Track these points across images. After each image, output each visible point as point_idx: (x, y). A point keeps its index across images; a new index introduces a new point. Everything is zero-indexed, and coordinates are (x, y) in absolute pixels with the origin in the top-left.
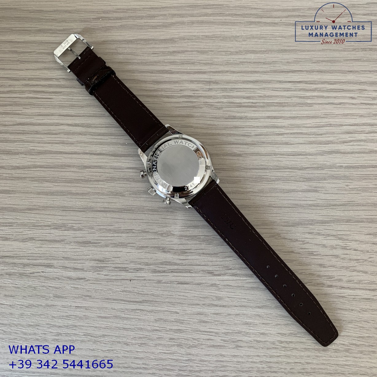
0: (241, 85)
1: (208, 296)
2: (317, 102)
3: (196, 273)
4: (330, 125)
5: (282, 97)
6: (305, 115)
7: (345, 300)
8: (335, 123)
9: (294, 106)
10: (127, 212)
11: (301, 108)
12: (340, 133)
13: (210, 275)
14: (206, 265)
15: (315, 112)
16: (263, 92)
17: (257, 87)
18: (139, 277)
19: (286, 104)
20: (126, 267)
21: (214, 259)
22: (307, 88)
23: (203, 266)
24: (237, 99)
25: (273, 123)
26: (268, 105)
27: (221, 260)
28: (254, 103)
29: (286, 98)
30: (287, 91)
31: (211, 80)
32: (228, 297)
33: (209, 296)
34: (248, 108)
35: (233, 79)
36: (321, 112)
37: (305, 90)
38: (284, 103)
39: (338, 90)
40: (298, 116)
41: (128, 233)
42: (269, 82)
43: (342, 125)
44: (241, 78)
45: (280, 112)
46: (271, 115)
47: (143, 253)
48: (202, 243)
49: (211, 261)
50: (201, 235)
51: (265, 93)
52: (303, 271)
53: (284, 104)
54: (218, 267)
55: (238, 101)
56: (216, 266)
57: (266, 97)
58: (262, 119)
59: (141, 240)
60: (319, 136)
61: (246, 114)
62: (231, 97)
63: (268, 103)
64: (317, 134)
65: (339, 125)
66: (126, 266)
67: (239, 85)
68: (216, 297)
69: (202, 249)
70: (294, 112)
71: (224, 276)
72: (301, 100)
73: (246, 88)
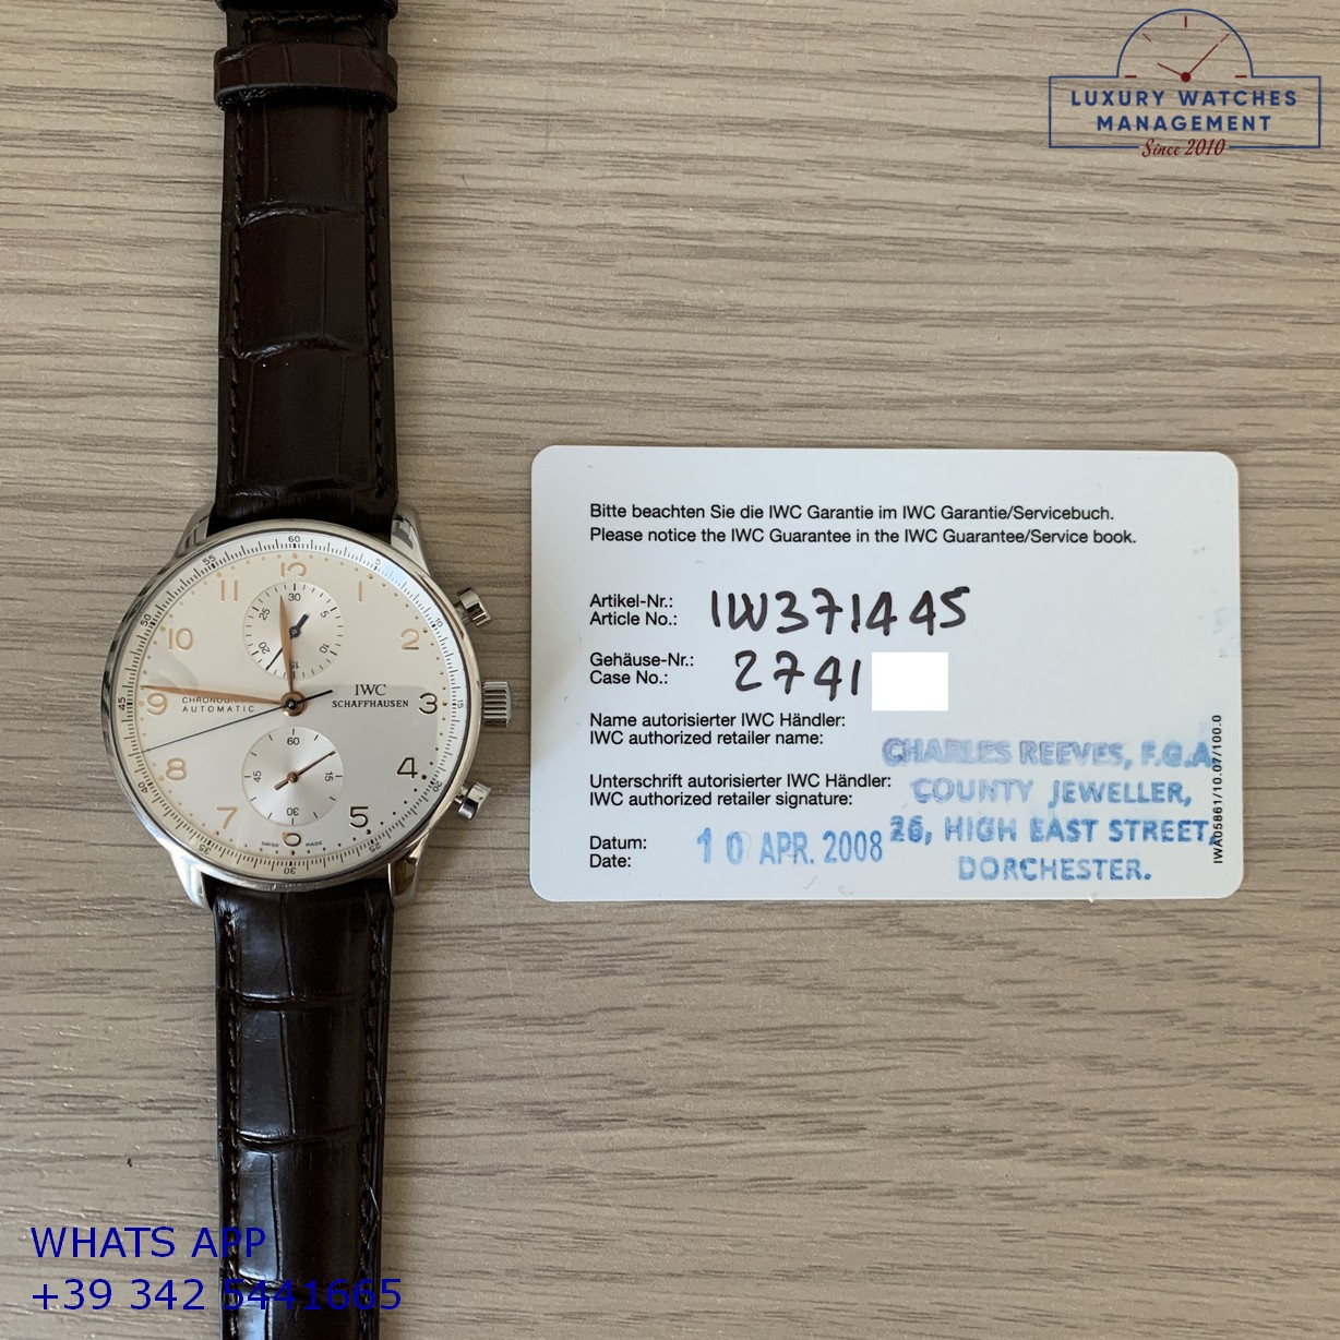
0: (710, 138)
1: (534, 1231)
2: (1091, 243)
3: (474, 1117)
4: (1154, 358)
5: (918, 208)
6: (1031, 309)
7: (1206, 1227)
8: (1175, 351)
9: (974, 258)
10: (104, 806)
11: (1010, 268)
12: (1199, 401)
13: (544, 1124)
14: (523, 1077)
15: (1079, 291)
16: (821, 183)
17: (794, 154)
18: (174, 1142)
19: (939, 248)
20: (103, 1091)
21: (567, 1045)
22: (1044, 168)
23: (510, 1084)
24: (691, 214)
25: (873, 347)
26: (846, 250)
27: (603, 1046)
28: (776, 238)
29: (940, 218)
30: (946, 179)
31: (551, 108)
32: (636, 1232)
33: (540, 1231)
34: (748, 263)
35: (671, 108)
36: (1108, 291)
37: (1030, 180)
38: (929, 241)
39: (1197, 185)
40: (994, 309)
41: (109, 915)
42: (856, 132)
43: (1209, 363)
44: (708, 102)
45: (908, 290)
46: (861, 303)
47: (191, 1023)
48: (505, 963)
49: (549, 1056)
50: (500, 920)
51: (835, 185)
52: (1006, 1092)
53: (926, 248)
54: (584, 1081)
55: (692, 221)
56: (574, 1082)
57: (836, 206)
58: (817, 325)
59: (180, 954)
60: (1099, 417)
61: (734, 296)
62: (656, 201)
63: (845, 238)
64: (1088, 407)
65: (1195, 363)
66: (101, 1087)
67: (701, 138)
68: (578, 1234)
69: (502, 995)
70: (975, 291)
71: (618, 1128)
72: (1012, 227)
73: (735, 159)
